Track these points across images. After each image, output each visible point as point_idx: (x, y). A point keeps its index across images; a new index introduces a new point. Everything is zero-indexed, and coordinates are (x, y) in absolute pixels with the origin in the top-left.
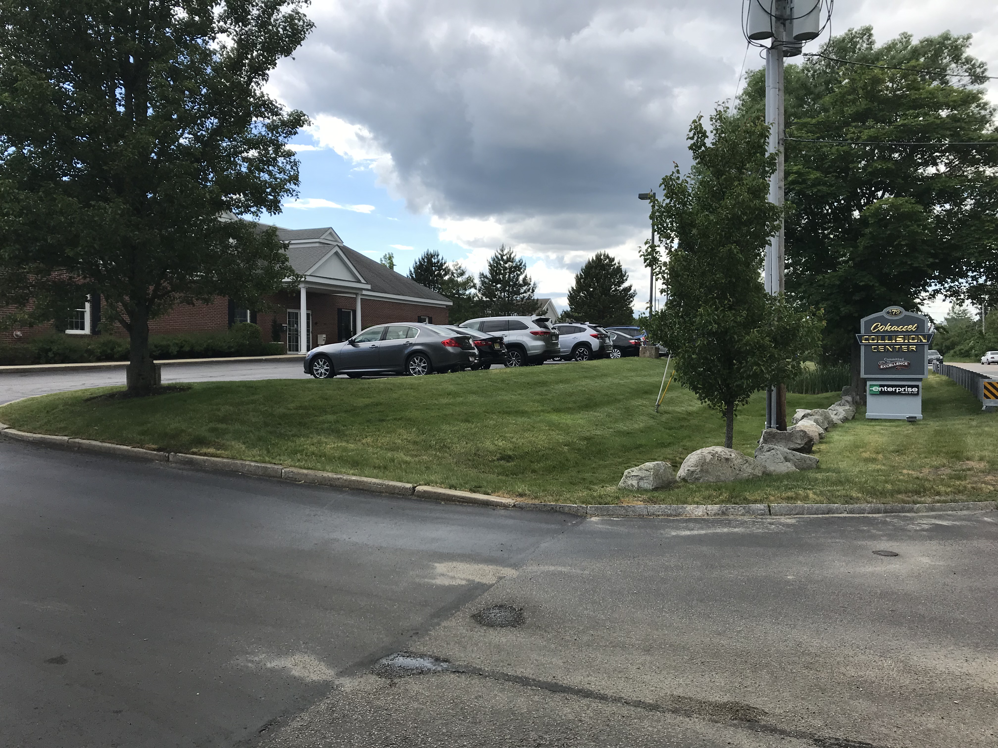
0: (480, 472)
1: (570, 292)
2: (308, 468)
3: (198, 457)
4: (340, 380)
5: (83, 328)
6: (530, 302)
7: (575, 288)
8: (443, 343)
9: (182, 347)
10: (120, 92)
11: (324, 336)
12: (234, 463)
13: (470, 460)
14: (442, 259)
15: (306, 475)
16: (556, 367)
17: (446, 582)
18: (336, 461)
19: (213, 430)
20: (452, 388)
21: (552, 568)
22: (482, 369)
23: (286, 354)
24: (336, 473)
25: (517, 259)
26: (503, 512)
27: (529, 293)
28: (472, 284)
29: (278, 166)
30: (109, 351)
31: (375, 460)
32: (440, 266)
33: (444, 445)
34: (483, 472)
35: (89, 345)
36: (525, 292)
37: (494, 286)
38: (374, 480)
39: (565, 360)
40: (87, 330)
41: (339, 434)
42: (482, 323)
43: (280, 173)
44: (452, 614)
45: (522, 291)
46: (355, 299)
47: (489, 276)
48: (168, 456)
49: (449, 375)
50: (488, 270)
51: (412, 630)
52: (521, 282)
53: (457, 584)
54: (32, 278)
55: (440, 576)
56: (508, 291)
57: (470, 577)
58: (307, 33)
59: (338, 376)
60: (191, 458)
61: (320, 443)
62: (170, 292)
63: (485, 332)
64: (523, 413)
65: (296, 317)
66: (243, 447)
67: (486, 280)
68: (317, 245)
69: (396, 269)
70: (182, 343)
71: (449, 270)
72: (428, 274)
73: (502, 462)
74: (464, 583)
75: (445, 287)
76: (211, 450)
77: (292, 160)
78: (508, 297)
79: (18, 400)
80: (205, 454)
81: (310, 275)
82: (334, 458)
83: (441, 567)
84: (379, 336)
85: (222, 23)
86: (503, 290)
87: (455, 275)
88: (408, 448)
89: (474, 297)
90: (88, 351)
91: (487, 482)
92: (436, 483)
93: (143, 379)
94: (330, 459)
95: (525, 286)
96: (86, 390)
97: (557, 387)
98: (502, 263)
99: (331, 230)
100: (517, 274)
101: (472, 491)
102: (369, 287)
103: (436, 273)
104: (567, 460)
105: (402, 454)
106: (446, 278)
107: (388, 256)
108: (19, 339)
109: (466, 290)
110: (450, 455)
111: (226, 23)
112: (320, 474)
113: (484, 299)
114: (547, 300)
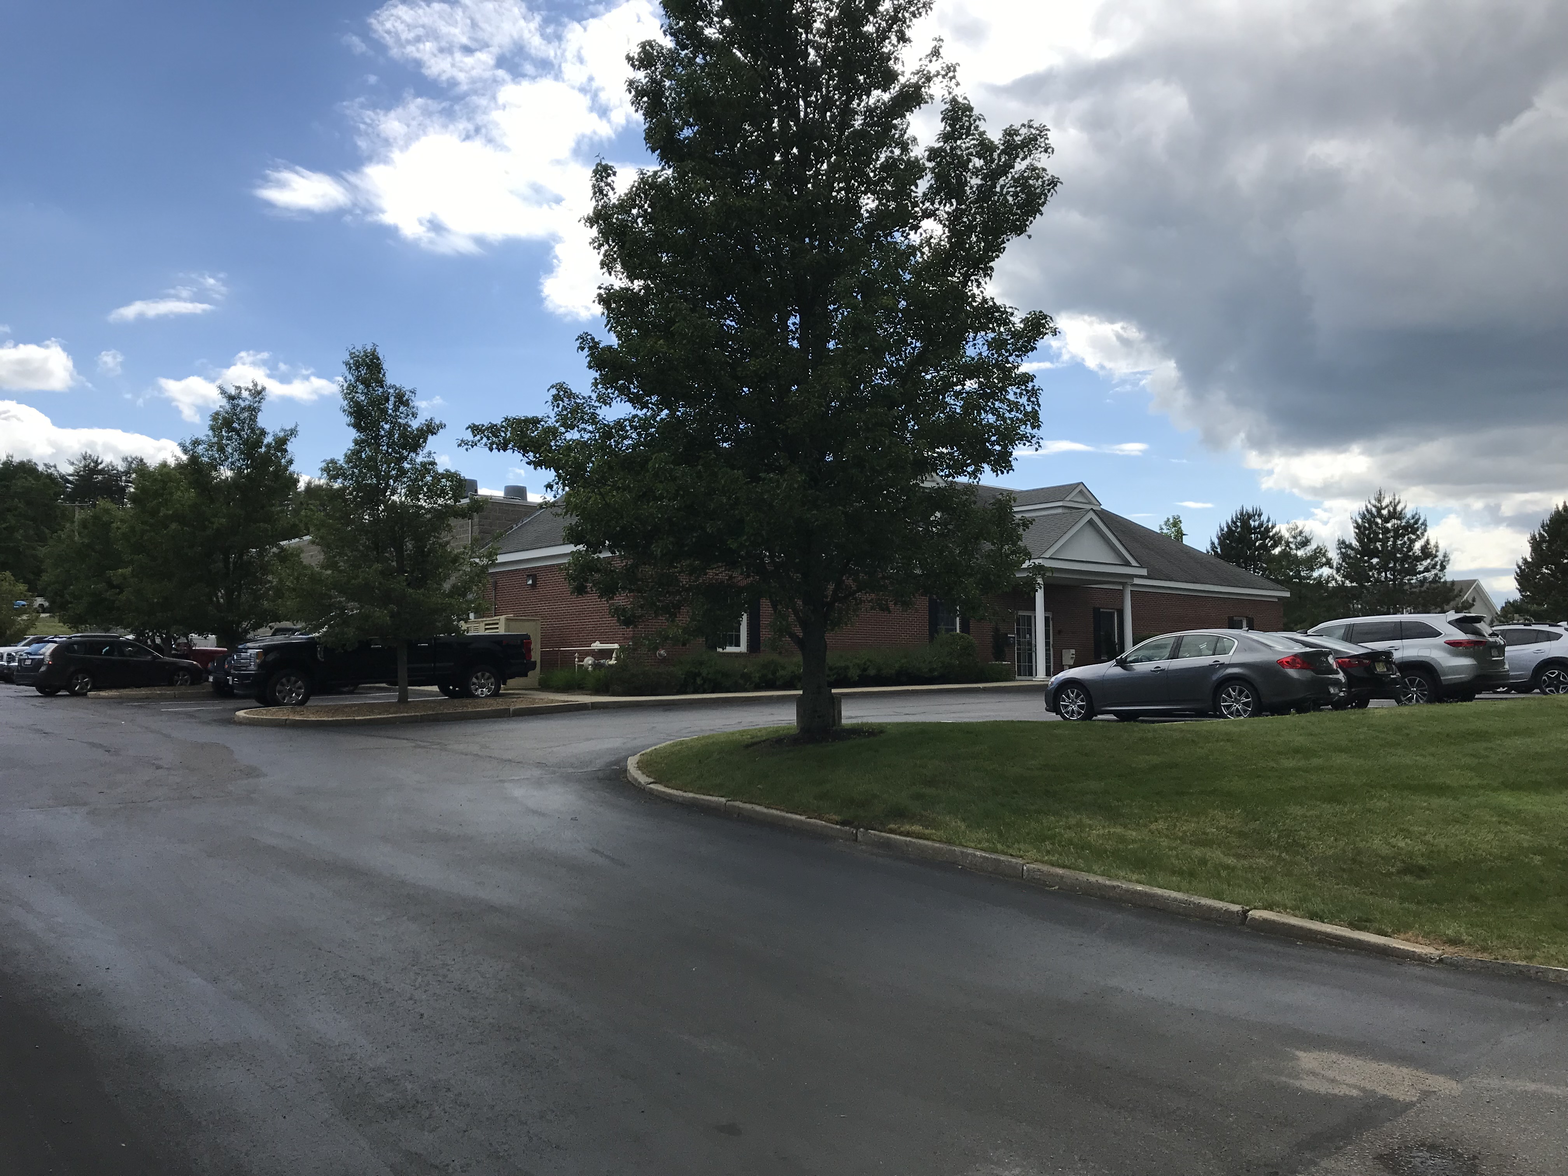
0: (1364, 893)
1: (1519, 567)
2: (1064, 867)
3: (898, 837)
4: (1106, 724)
5: (738, 645)
6: (1438, 587)
7: (1530, 560)
8: (1280, 663)
9: (865, 670)
10: (794, 321)
11: (1073, 651)
12: (950, 850)
13: (1344, 870)
14: (1268, 521)
15: (1062, 877)
16: (1502, 705)
17: (1323, 1088)
18: (1108, 857)
19: (918, 797)
20: (1300, 740)
21: (1531, 1087)
22: (1352, 707)
23: (1014, 680)
24: (1110, 877)
25: (1409, 513)
26: (1418, 970)
27: (1433, 572)
28: (1324, 560)
29: (1008, 400)
30: (770, 676)
31: (1173, 860)
32: (1264, 532)
33: (1294, 841)
34: (1372, 893)
35: (745, 667)
36: (1427, 570)
37: (1366, 562)
38: (1174, 894)
39: (1519, 693)
40: (743, 648)
41: (1113, 815)
42: (1350, 627)
43: (1010, 411)
44: (1338, 1148)
45: (1420, 568)
46: (1121, 592)
47: (1355, 543)
48: (857, 833)
49: (1292, 718)
50: (1353, 535)
51: (1266, 1165)
52: (1418, 553)
53: (1341, 1094)
54: (684, 580)
55: (1308, 1075)
56: (1393, 569)
57: (1369, 1086)
58: (1049, 195)
59: (1100, 717)
60: (888, 838)
61: (1080, 825)
62: (855, 592)
63: (1356, 643)
64: (1442, 790)
65: (1029, 622)
66: (963, 826)
67: (1350, 552)
68: (1060, 511)
69: (1186, 541)
70: (865, 664)
71: (1281, 538)
72: (1242, 547)
73: (1408, 878)
74: (1355, 1093)
75: (1274, 566)
76: (917, 828)
77: (1030, 388)
78: (1394, 580)
79: (664, 744)
80: (908, 834)
81: (1050, 558)
82: (1106, 851)
83: (1308, 1059)
84: (1167, 652)
85: (927, 204)
86: (1384, 567)
87: (1292, 545)
88: (1229, 843)
89: (1328, 582)
90: (743, 676)
91: (1382, 912)
92: (1285, 907)
93: (819, 717)
94: (1099, 854)
95: (1426, 559)
96: (744, 731)
97: (1508, 742)
98: (1379, 521)
99: (1081, 487)
100: (1409, 539)
101: (1353, 926)
102: (1144, 572)
103: (1257, 544)
104: (1542, 881)
105: (1218, 853)
106: (1277, 551)
107: (1171, 521)
108: (664, 660)
109: (1312, 570)
110: (1307, 859)
111: (933, 204)
112: (1084, 876)
113: (1348, 583)
114: (1470, 583)
